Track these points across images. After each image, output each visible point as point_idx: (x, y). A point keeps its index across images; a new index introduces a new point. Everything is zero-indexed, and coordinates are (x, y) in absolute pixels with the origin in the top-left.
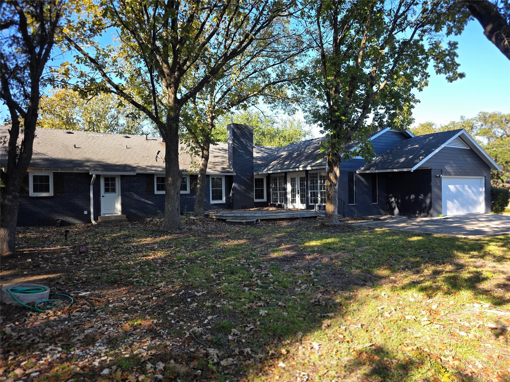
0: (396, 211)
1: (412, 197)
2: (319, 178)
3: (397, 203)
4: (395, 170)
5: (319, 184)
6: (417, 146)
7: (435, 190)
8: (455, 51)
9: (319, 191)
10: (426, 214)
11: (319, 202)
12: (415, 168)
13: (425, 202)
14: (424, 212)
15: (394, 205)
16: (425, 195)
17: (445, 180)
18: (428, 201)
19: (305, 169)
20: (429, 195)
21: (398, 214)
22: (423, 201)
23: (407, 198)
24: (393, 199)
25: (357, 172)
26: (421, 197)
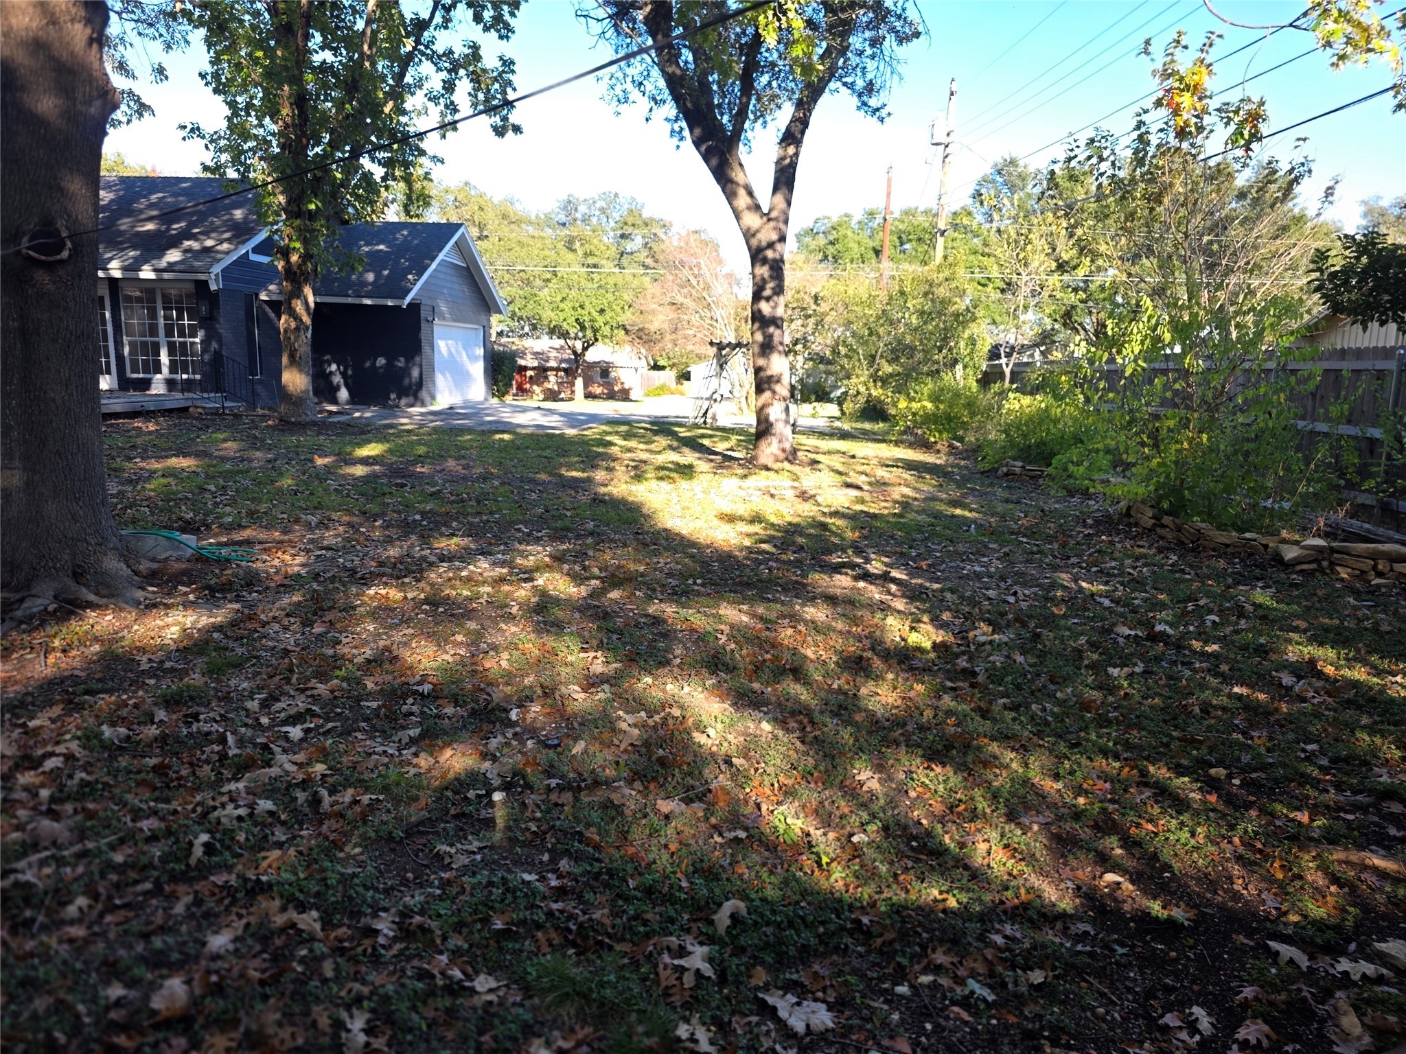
0: (343, 394)
1: (381, 361)
2: (159, 305)
3: (344, 375)
4: (368, 302)
5: (161, 321)
6: (382, 247)
7: (426, 348)
8: (510, 76)
9: (162, 339)
10: (411, 399)
11: (165, 370)
12: (408, 299)
13: (410, 375)
14: (407, 395)
15: (337, 379)
16: (410, 358)
17: (439, 328)
18: (415, 373)
19: (131, 274)
20: (417, 359)
21: (348, 403)
22: (406, 372)
23: (368, 364)
24: (334, 367)
25: (263, 297)
26: (401, 363)
